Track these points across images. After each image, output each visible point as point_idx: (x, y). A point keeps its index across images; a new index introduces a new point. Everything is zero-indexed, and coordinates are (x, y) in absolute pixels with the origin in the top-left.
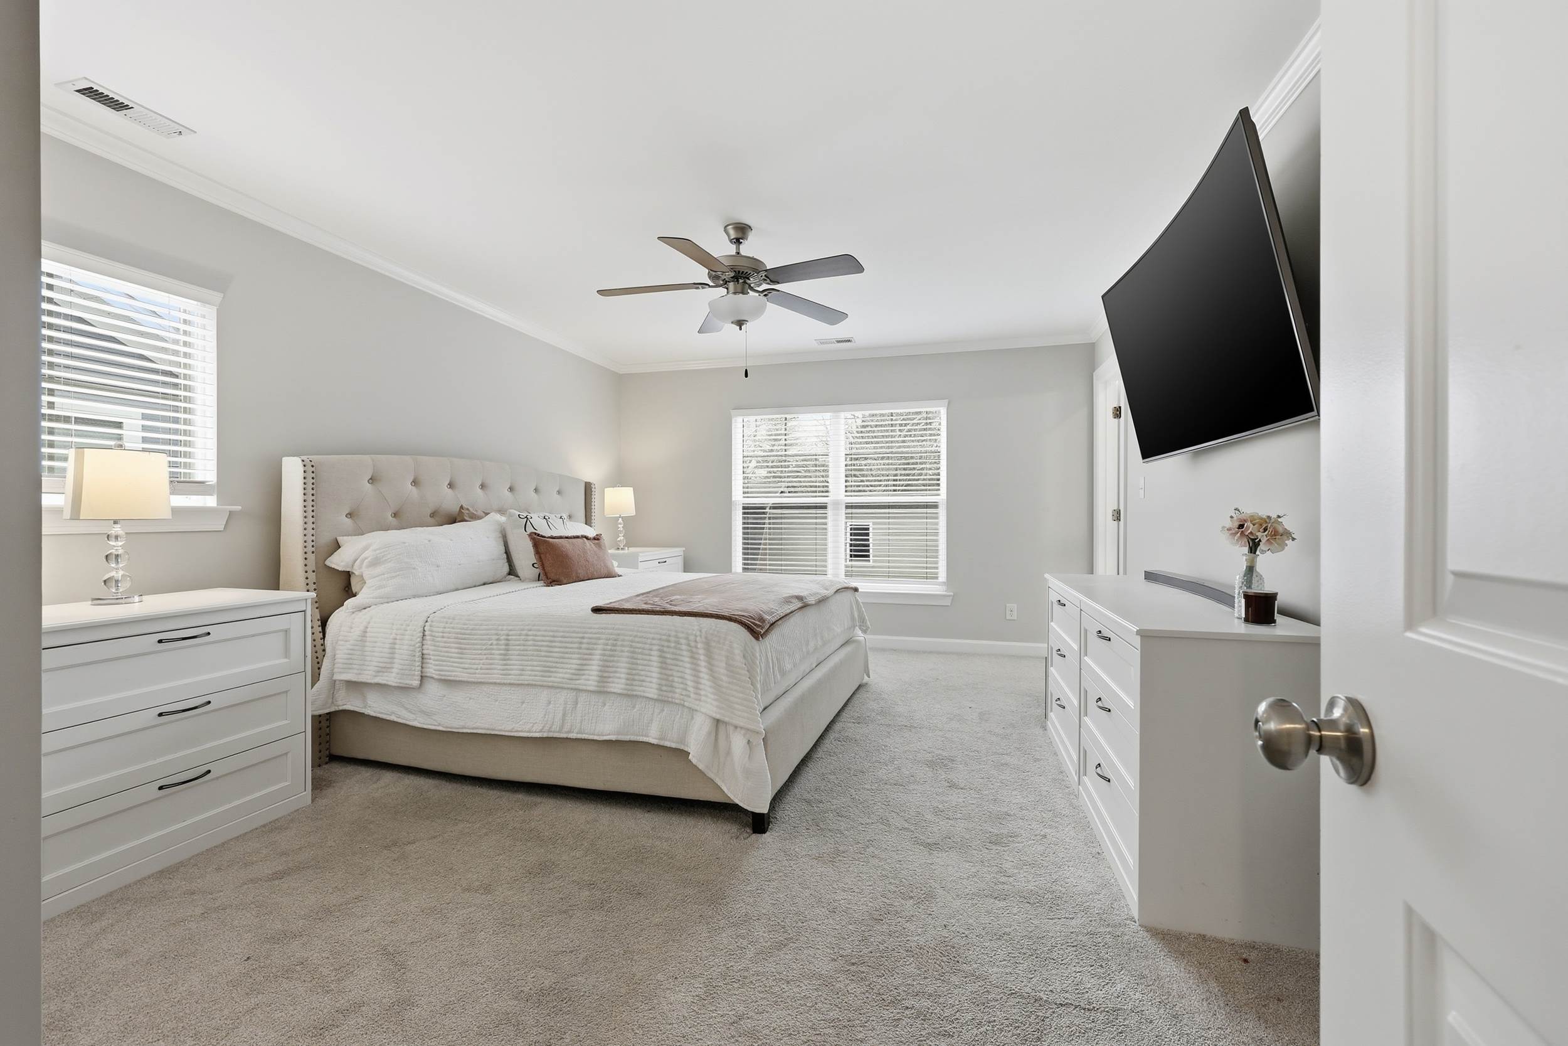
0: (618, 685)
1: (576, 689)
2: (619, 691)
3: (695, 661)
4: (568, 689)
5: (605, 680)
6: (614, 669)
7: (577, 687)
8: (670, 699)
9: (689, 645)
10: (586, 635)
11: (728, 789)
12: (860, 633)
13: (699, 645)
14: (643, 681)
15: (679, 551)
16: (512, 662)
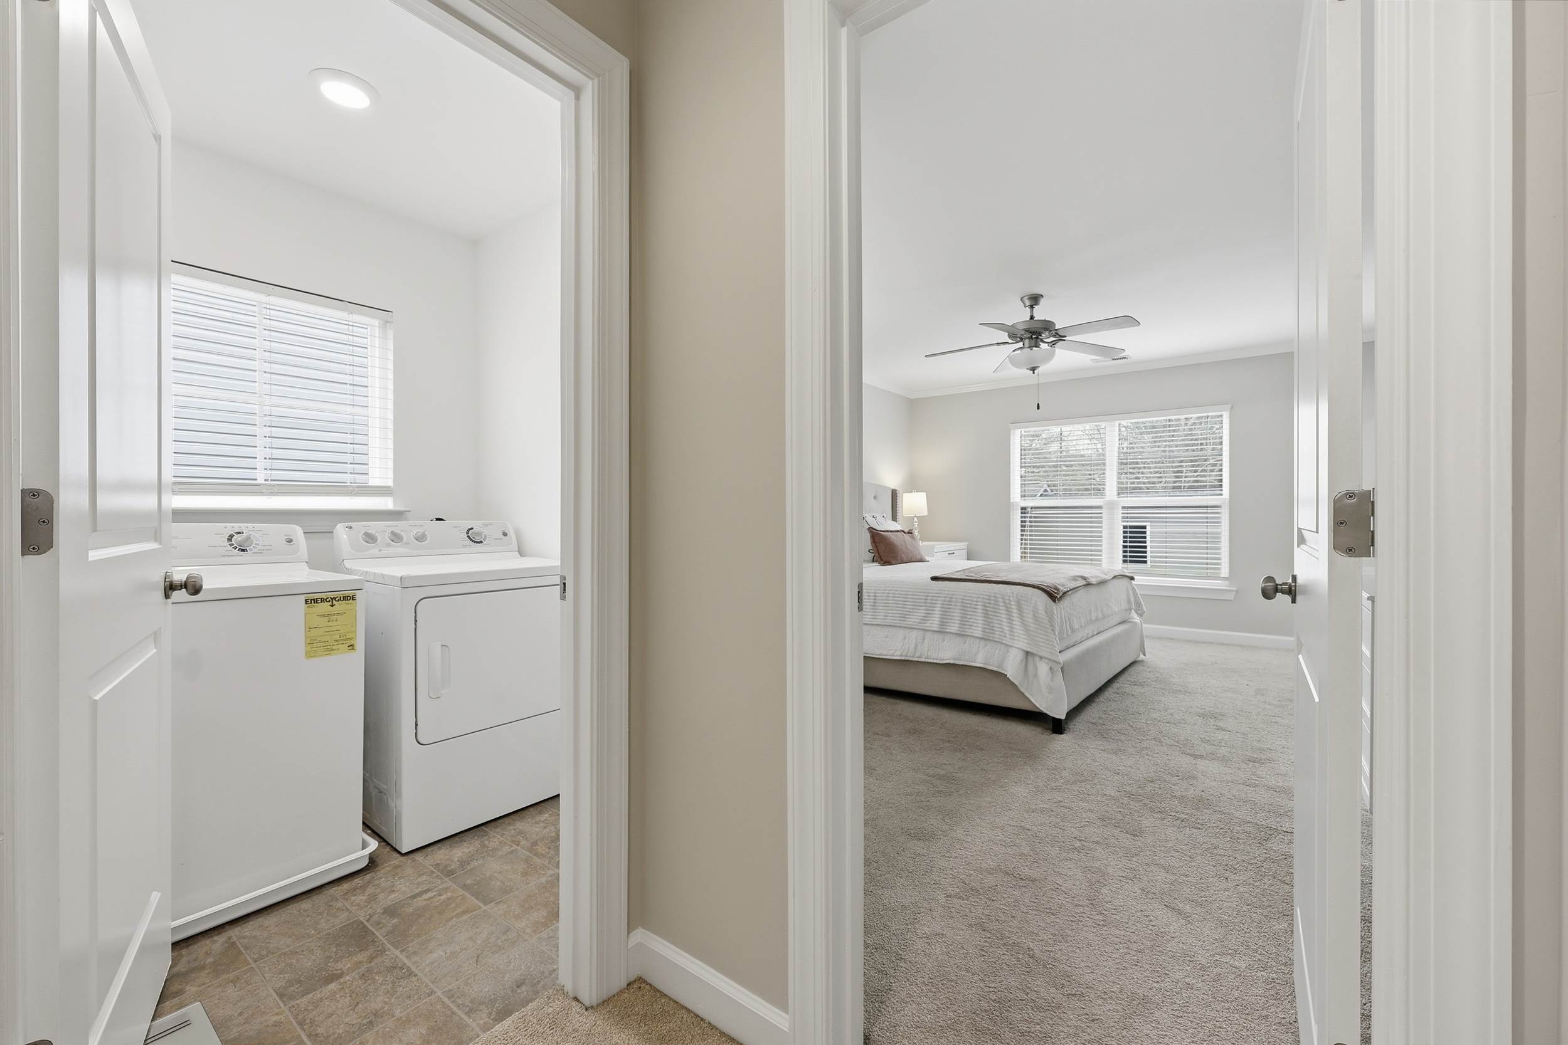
0: (954, 628)
1: (922, 630)
2: (955, 632)
3: (1009, 613)
4: (917, 629)
5: (944, 624)
6: (950, 617)
7: (924, 628)
8: (991, 639)
9: (1004, 602)
10: (930, 595)
11: (1036, 701)
12: (1136, 616)
13: (1013, 603)
14: (971, 626)
15: (964, 545)
16: (879, 611)
